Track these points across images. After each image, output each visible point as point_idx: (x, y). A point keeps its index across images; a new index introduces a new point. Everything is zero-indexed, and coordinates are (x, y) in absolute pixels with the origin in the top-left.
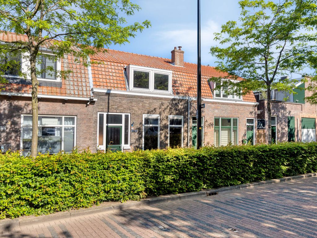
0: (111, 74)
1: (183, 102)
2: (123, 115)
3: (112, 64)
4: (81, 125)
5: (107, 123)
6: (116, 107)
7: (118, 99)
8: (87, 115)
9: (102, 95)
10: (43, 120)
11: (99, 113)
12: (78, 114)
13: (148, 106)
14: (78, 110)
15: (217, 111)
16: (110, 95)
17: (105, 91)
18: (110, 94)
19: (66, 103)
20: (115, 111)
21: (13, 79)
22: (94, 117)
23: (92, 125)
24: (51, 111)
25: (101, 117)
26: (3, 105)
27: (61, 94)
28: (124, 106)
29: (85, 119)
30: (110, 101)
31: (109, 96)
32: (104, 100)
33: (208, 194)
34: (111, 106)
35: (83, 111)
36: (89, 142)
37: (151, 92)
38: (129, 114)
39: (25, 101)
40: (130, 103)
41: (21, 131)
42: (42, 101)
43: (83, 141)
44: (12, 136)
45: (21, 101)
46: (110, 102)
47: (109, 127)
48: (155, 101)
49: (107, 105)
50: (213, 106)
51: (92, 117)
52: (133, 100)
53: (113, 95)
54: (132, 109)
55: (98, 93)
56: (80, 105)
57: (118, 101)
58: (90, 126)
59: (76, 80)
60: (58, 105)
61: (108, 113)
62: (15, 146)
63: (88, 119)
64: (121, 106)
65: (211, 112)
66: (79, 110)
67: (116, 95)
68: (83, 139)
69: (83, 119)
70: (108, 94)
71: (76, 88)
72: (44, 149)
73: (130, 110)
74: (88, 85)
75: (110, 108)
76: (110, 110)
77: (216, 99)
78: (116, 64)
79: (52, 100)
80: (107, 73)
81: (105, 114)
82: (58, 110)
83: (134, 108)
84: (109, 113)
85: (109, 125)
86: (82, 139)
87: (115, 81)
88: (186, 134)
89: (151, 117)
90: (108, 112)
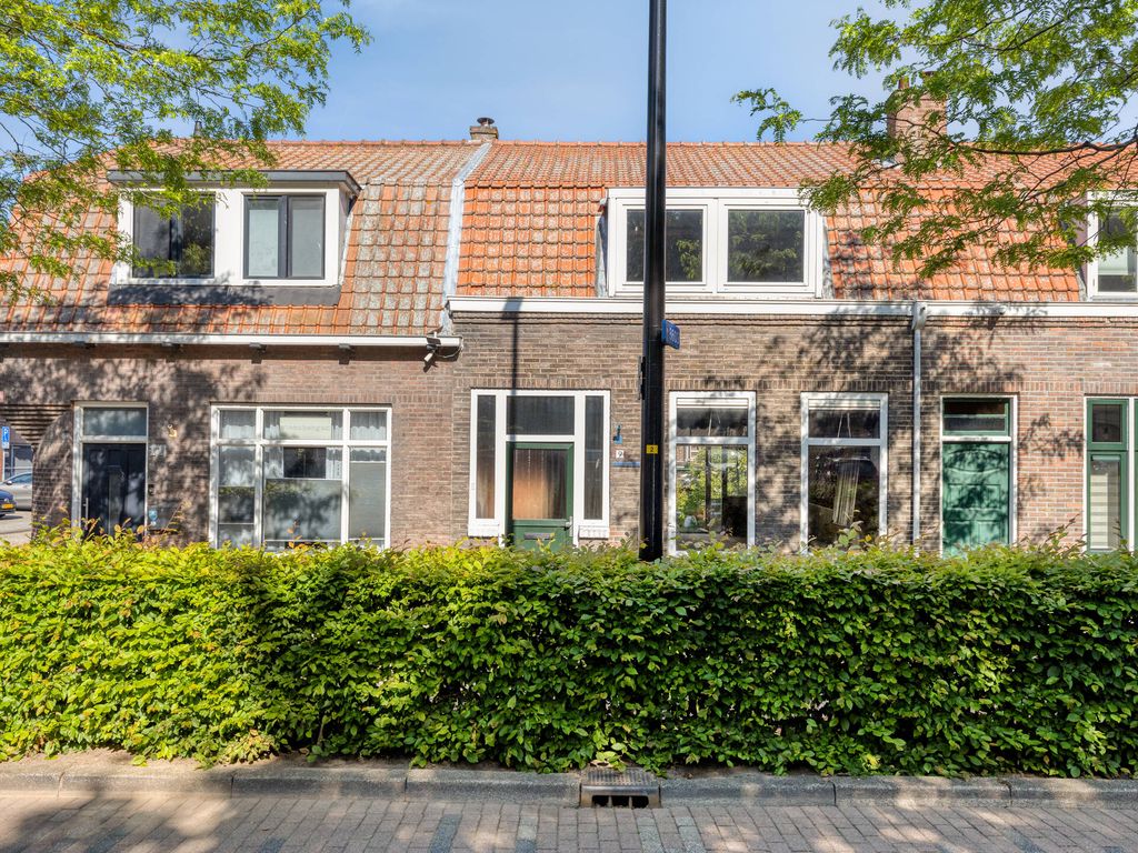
0: (538, 237)
1: (889, 330)
2: (580, 399)
3: (554, 195)
4: (407, 438)
5: (512, 430)
6: (546, 365)
7: (553, 336)
8: (430, 400)
9: (487, 321)
10: (284, 421)
11: (475, 394)
12: (394, 398)
13: (691, 357)
14: (394, 383)
15: (1109, 364)
16: (521, 321)
17: (499, 306)
18: (521, 315)
19: (354, 359)
20: (543, 382)
21: (190, 289)
22: (457, 409)
23: (450, 438)
24: (302, 391)
25: (486, 407)
26: (160, 375)
27: (333, 327)
28: (583, 361)
29: (422, 415)
30: (520, 343)
31: (516, 324)
32: (495, 340)
33: (587, 798)
34: (524, 365)
35: (414, 388)
36: (438, 503)
37: (715, 294)
38: (606, 395)
39: (219, 361)
40: (607, 346)
41: (211, 462)
42: (273, 358)
43: (413, 501)
44: (183, 477)
45: (208, 361)
46: (520, 348)
47: (518, 446)
48: (729, 333)
49: (508, 361)
50: (1076, 338)
51: (446, 410)
52: (621, 332)
53: (530, 321)
54: (615, 371)
55: (470, 315)
56: (403, 364)
57: (554, 341)
58: (439, 443)
59: (394, 273)
60: (326, 370)
61: (514, 393)
62: (191, 511)
63: (432, 415)
64: (568, 361)
65: (1061, 369)
66: (400, 383)
67: (542, 319)
68: (414, 493)
69: (413, 418)
70: (511, 317)
71: (389, 303)
72: (288, 525)
73: (609, 376)
74: (436, 287)
75: (521, 371)
76: (520, 379)
77: (1097, 302)
78: (567, 195)
79: (304, 353)
80: (522, 236)
81: (501, 398)
82: (326, 387)
83: (624, 367)
84: (520, 393)
85: (520, 438)
86: (410, 493)
87: (552, 265)
88: (902, 484)
89: (718, 402)
90: (514, 387)
